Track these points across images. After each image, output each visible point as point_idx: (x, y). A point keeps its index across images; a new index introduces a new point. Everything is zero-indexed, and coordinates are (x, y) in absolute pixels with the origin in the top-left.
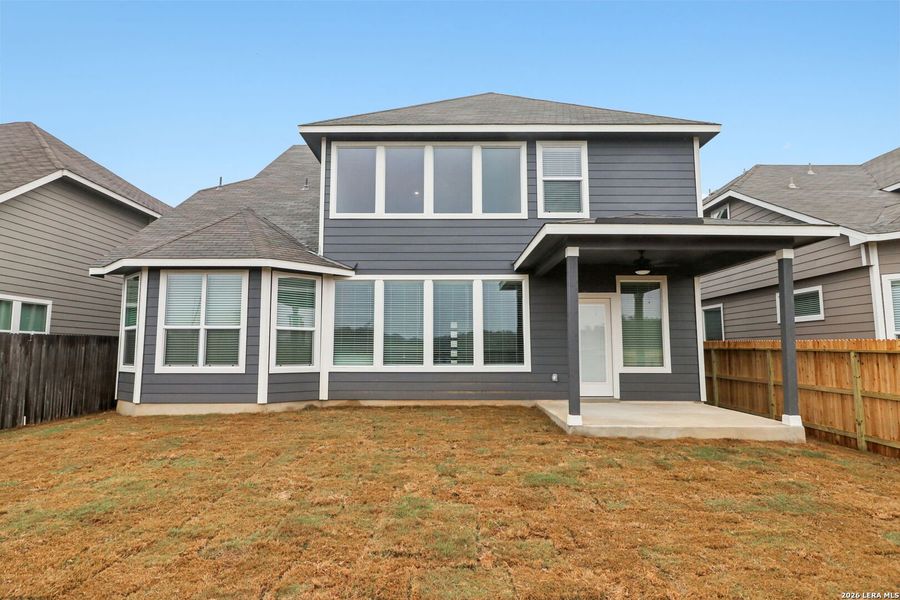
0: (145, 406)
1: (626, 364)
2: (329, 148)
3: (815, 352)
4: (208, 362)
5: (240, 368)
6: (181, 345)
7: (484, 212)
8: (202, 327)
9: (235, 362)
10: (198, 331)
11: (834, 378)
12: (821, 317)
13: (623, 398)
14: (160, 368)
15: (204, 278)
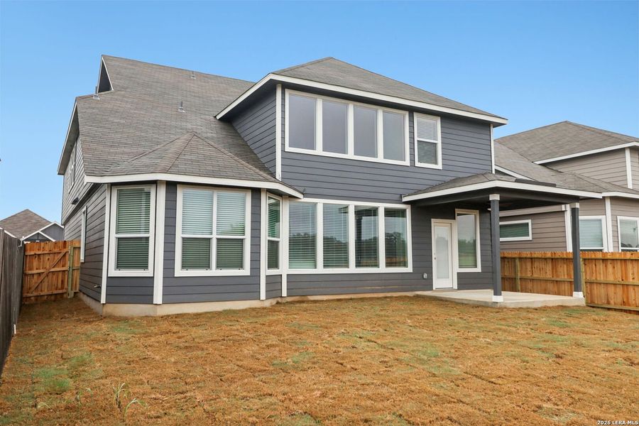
0: (166, 306)
1: (460, 266)
2: (283, 94)
3: (552, 259)
4: (219, 266)
5: (246, 271)
6: (197, 251)
7: (385, 158)
8: (214, 236)
9: (241, 266)
10: (209, 240)
11: (566, 273)
12: (530, 238)
13: (459, 289)
14: (179, 272)
15: (216, 194)
